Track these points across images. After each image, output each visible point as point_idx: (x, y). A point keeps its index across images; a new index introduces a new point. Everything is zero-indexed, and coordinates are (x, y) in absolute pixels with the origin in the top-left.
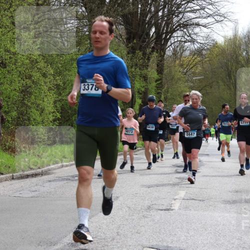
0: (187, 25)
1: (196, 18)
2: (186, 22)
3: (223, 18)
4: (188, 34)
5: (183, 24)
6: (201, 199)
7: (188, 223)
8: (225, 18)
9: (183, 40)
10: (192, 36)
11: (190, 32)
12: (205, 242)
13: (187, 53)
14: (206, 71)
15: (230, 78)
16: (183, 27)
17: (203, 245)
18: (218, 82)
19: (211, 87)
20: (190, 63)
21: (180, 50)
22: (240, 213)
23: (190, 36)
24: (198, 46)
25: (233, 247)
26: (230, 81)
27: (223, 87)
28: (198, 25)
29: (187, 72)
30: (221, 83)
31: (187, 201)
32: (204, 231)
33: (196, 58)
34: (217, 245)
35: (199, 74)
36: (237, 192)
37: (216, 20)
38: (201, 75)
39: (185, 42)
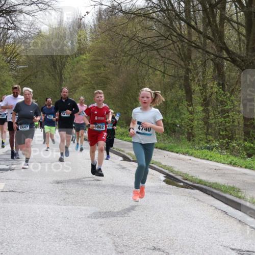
0: (10, 12)
1: (19, 5)
2: (8, 8)
3: (47, 7)
4: (11, 21)
5: (5, 10)
6: (20, 191)
7: (5, 215)
8: (49, 6)
9: (6, 27)
10: (15, 23)
11: (14, 19)
12: (22, 235)
13: (11, 40)
14: (30, 60)
15: (55, 67)
16: (6, 13)
17: (19, 238)
18: (42, 72)
19: (36, 77)
20: (14, 51)
21: (3, 37)
22: (59, 205)
23: (13, 23)
24: (22, 34)
25: (50, 238)
26: (55, 71)
27: (49, 77)
28: (21, 12)
29: (10, 60)
30: (46, 73)
31: (6, 193)
32: (21, 223)
33: (19, 47)
34: (34, 237)
35: (24, 63)
36: (58, 183)
37: (39, 8)
38: (26, 64)
39: (8, 29)
